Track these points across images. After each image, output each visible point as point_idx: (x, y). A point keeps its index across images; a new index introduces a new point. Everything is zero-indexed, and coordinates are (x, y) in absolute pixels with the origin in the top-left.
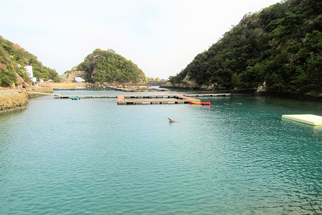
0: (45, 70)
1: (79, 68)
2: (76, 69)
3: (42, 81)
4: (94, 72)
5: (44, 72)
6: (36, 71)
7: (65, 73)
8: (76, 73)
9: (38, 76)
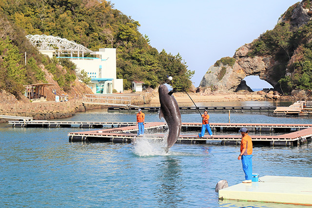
0: (151, 58)
1: (255, 50)
2: (245, 51)
3: (138, 88)
4: (295, 59)
5: (146, 63)
6: (128, 62)
7: (217, 64)
8: (246, 65)
9: (130, 74)
